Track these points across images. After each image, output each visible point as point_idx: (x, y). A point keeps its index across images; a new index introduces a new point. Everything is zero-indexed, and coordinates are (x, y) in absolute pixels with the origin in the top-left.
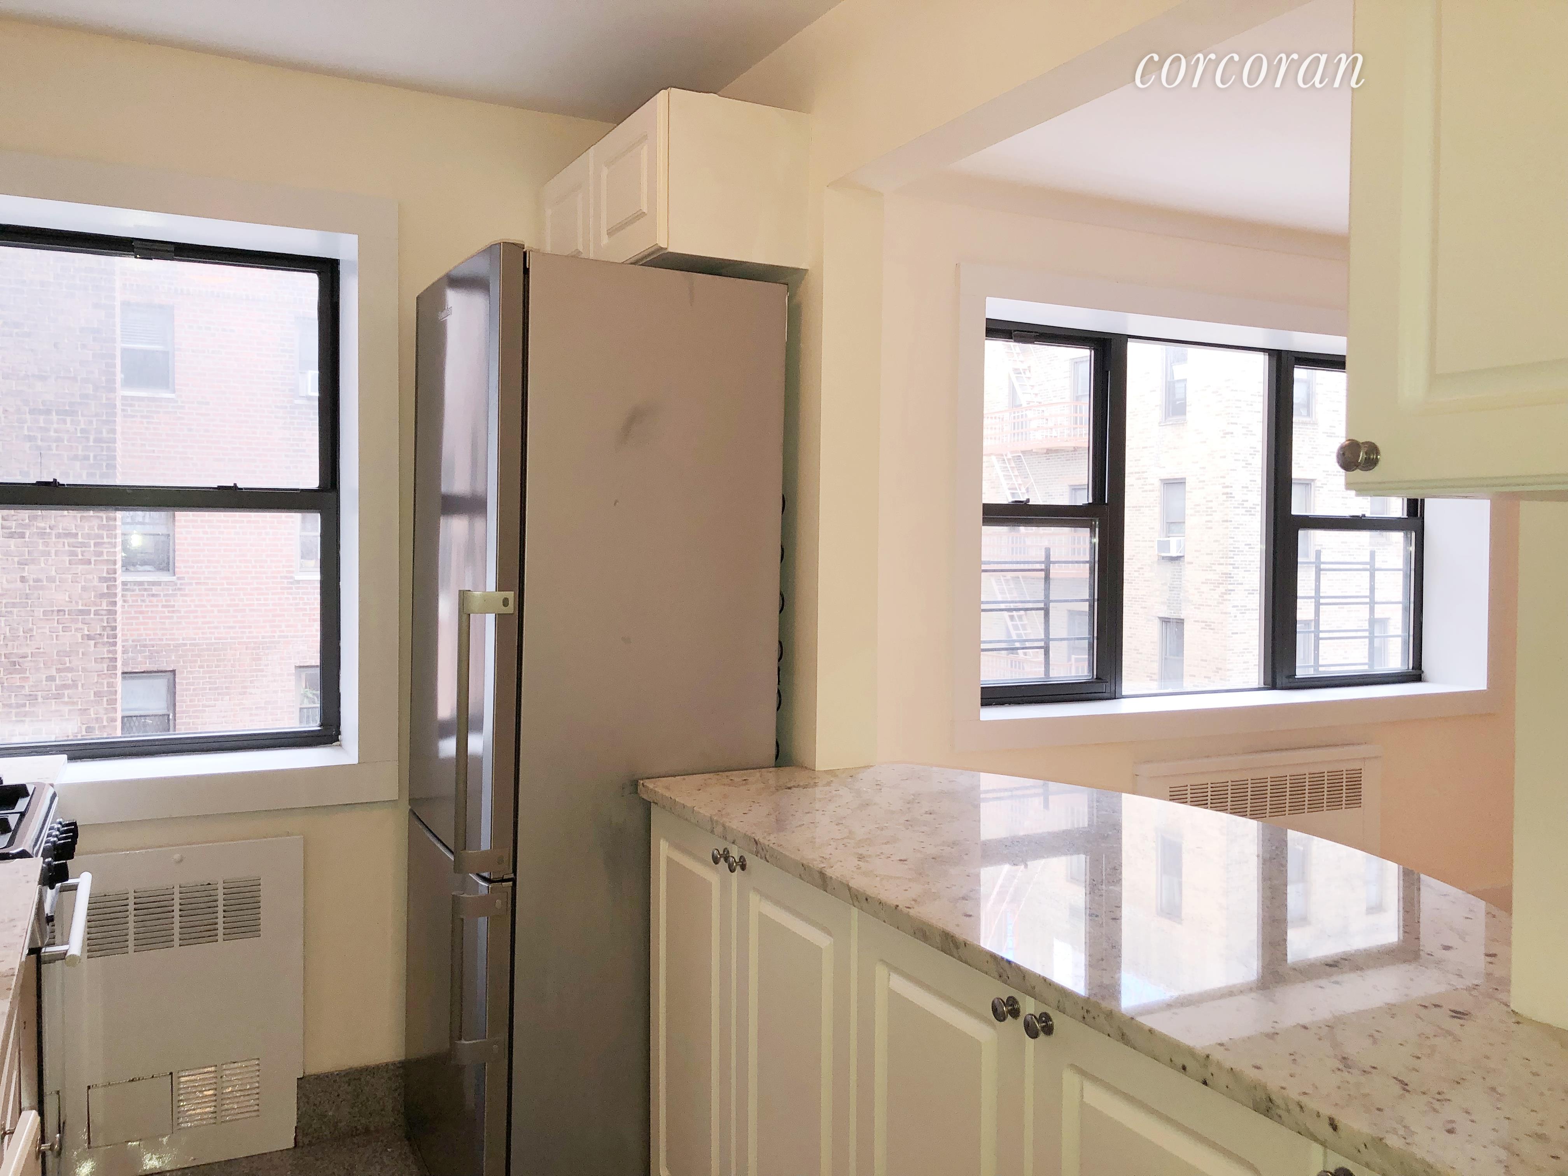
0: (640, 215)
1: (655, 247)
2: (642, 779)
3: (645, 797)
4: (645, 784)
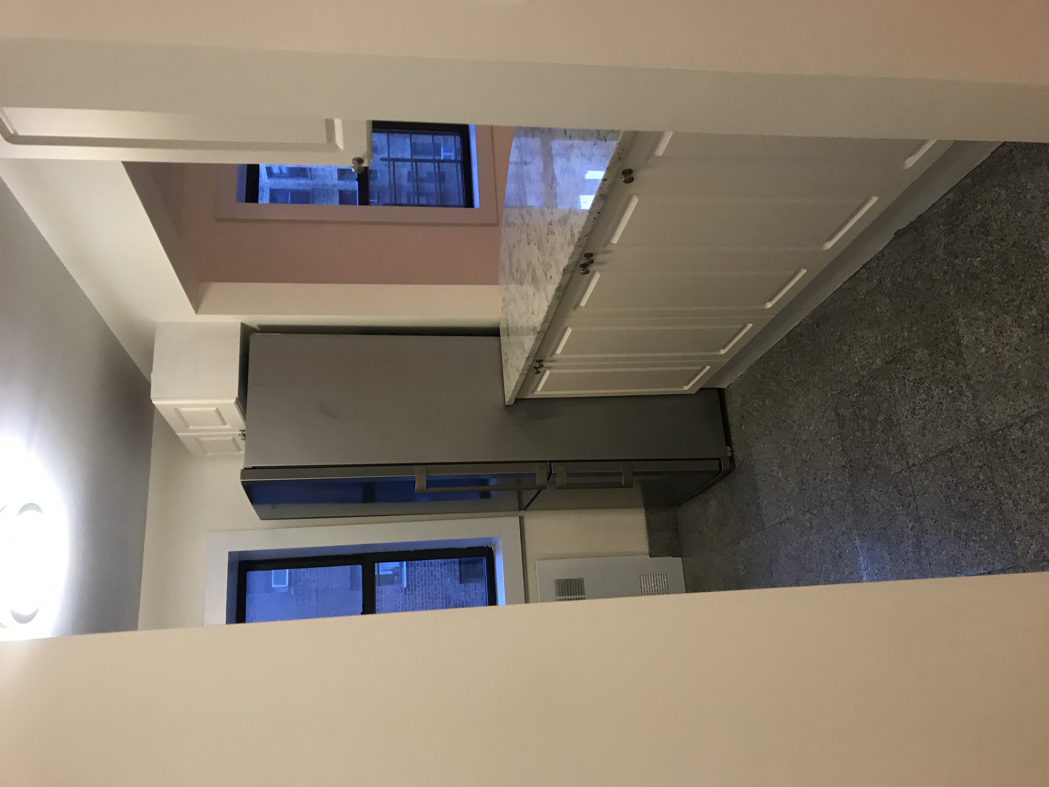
0: (218, 411)
1: (236, 403)
2: (505, 403)
3: (512, 402)
4: (507, 402)
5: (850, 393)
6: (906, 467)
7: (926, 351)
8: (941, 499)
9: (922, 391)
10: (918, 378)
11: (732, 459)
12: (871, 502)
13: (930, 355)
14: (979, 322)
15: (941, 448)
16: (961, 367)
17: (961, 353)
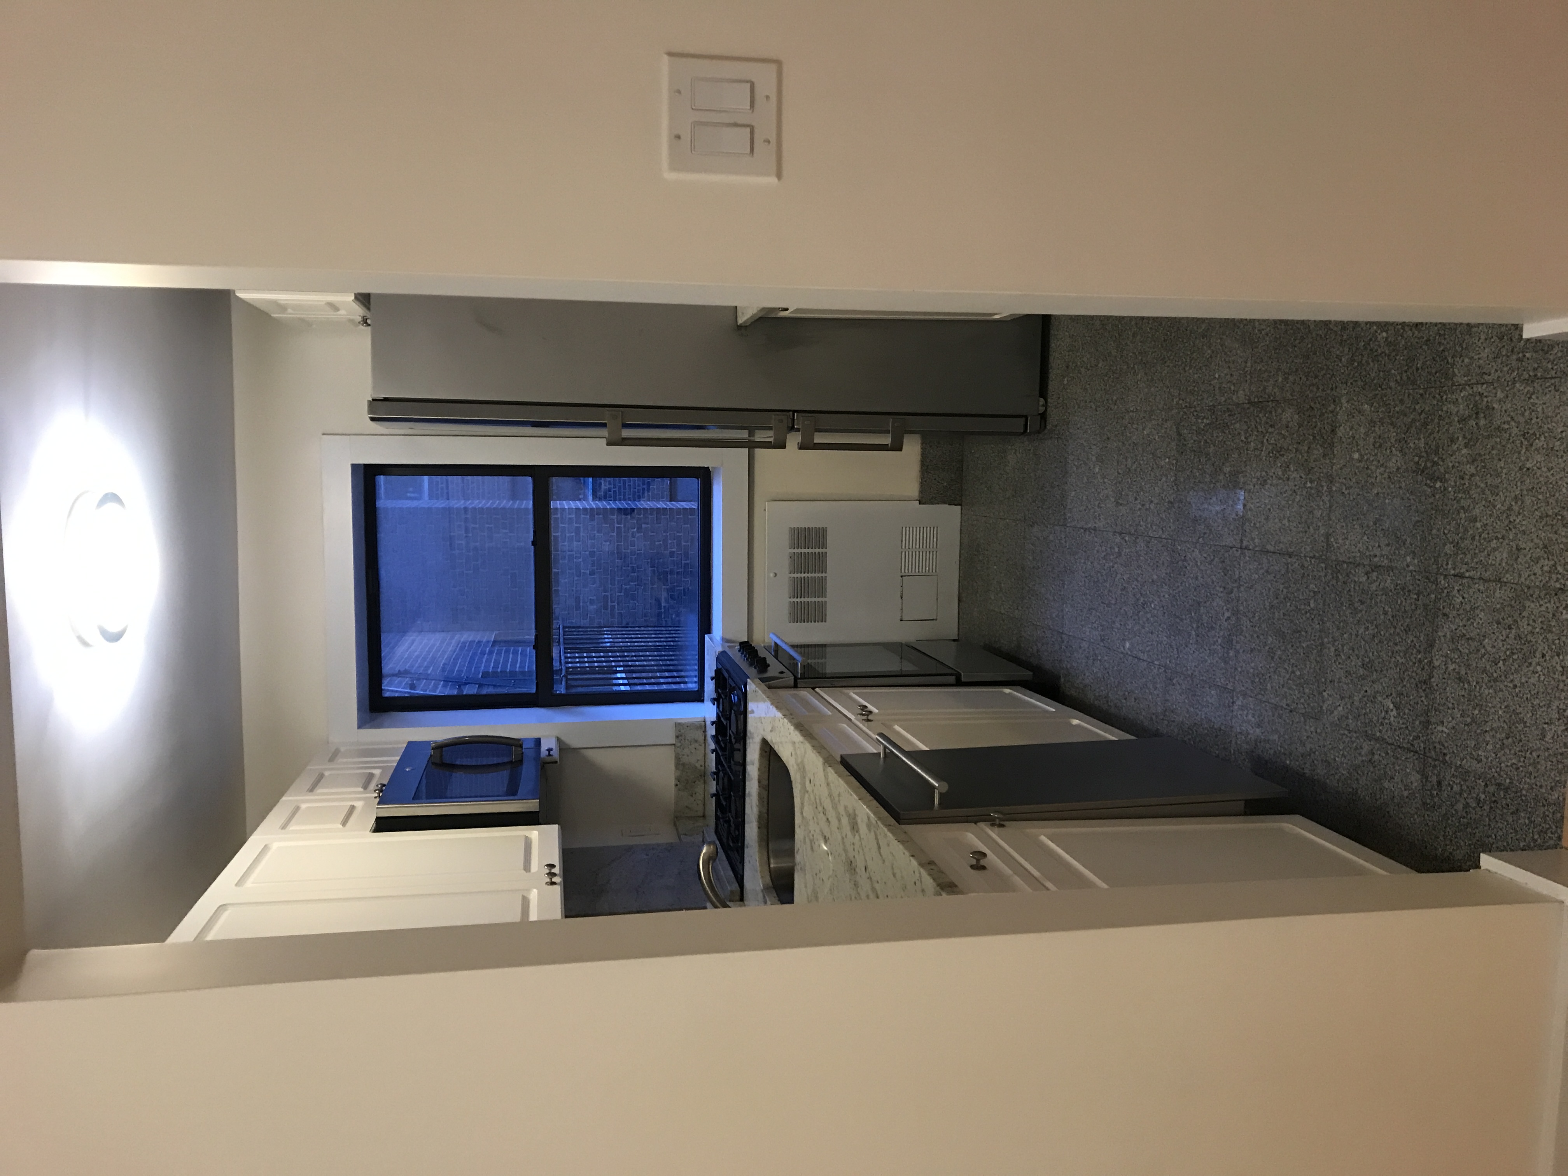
2: (738, 323)
5: (1200, 415)
6: (1238, 545)
7: (1296, 416)
8: (1265, 605)
9: (1279, 465)
10: (1279, 445)
11: (1043, 416)
12: (1191, 563)
13: (1300, 425)
14: (1363, 418)
15: (1281, 545)
16: (1328, 461)
17: (1332, 445)
